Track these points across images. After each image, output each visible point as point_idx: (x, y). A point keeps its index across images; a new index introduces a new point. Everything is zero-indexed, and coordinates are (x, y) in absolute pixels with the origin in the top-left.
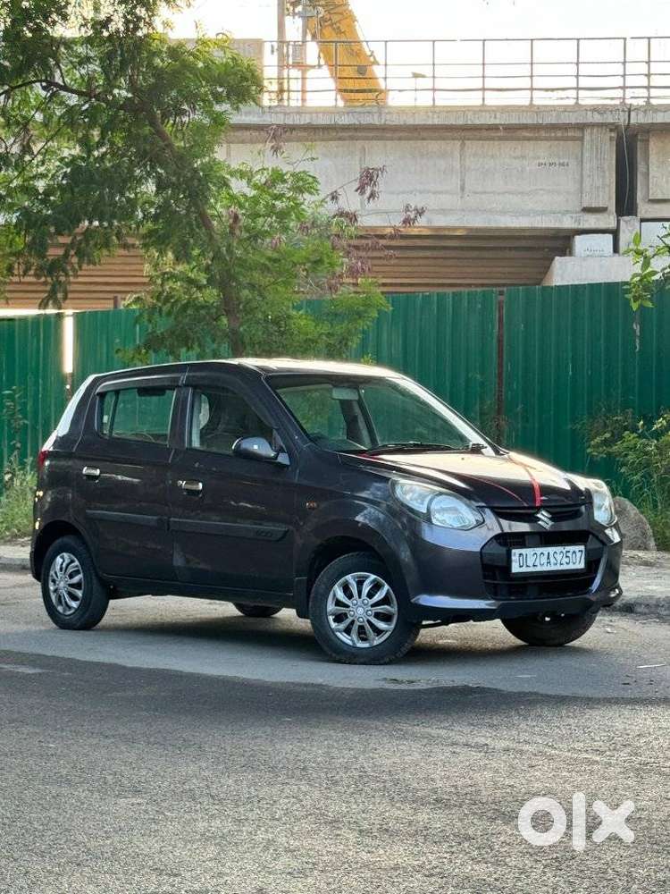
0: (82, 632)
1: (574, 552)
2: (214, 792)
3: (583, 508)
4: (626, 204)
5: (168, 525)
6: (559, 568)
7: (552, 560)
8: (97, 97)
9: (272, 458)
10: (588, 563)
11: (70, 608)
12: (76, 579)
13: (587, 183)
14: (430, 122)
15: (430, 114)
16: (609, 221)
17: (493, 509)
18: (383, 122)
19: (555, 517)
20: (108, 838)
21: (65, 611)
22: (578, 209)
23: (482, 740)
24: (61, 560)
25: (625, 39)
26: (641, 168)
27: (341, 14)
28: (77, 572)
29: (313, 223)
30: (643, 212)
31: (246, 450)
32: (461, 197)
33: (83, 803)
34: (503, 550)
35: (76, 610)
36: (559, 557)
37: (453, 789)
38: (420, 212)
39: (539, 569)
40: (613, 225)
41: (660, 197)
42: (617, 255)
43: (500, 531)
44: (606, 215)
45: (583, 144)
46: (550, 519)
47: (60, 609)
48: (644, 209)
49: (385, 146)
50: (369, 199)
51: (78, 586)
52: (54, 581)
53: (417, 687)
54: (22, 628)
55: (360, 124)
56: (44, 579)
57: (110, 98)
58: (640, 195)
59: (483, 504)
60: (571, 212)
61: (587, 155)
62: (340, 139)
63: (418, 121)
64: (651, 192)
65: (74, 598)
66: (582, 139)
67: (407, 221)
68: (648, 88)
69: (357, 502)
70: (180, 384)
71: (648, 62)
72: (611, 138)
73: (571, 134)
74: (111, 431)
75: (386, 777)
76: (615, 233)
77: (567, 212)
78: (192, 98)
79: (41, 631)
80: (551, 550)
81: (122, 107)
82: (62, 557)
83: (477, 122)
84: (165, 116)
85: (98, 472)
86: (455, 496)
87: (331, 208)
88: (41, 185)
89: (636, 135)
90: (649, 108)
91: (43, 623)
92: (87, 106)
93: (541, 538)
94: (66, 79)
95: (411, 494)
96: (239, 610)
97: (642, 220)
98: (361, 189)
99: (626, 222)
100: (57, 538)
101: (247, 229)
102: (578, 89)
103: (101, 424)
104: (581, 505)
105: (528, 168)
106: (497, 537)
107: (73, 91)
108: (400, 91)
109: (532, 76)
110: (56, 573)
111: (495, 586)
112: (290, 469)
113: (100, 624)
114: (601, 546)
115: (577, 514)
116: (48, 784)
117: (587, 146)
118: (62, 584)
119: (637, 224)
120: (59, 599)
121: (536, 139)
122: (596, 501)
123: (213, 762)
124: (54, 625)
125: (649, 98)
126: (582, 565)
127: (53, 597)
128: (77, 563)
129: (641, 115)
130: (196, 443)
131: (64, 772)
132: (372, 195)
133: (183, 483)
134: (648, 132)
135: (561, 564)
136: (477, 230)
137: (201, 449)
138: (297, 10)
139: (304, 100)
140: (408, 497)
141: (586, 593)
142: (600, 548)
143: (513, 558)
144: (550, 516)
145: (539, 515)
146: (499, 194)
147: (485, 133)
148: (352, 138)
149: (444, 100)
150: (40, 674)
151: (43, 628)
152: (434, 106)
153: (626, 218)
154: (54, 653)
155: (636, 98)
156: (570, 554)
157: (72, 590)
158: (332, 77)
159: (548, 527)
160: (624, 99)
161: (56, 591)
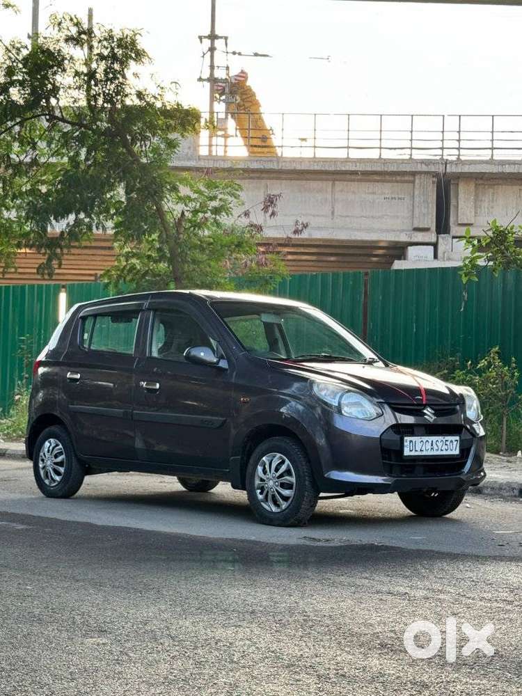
0: (63, 500)
1: (452, 441)
2: (174, 633)
3: (458, 407)
4: (442, 226)
5: (132, 416)
6: (439, 453)
7: (435, 447)
8: (85, 127)
9: (215, 363)
10: (461, 450)
11: (54, 481)
12: (59, 459)
13: (417, 211)
14: (312, 168)
15: (312, 163)
16: (431, 237)
17: (390, 405)
18: (280, 168)
19: (438, 413)
20: (73, 680)
21: (50, 483)
22: (411, 228)
23: (402, 589)
24: (49, 444)
25: (443, 116)
26: (453, 202)
27: (251, 102)
28: (61, 453)
29: (232, 231)
30: (454, 232)
31: (194, 357)
32: (332, 219)
33: (51, 643)
34: (397, 437)
35: (59, 483)
36: (440, 444)
37: (393, 635)
38: (305, 226)
39: (424, 453)
40: (434, 240)
41: (466, 222)
42: (436, 260)
43: (394, 422)
44: (429, 233)
45: (414, 186)
46: (434, 414)
47: (47, 482)
48: (455, 230)
49: (281, 184)
50: (271, 216)
51: (61, 464)
52: (43, 460)
53: (332, 545)
54: (17, 496)
55: (264, 169)
56: (36, 459)
57: (94, 127)
58: (452, 219)
59: (382, 401)
60: (407, 231)
61: (417, 193)
62: (251, 178)
63: (303, 167)
64: (459, 218)
65: (58, 473)
66: (413, 182)
67: (296, 232)
68: (459, 149)
69: (281, 396)
70: (144, 308)
71: (459, 132)
72: (433, 182)
73: (406, 178)
74: (90, 345)
75: (329, 622)
76: (435, 245)
77: (403, 231)
78: (153, 128)
79: (32, 498)
80: (434, 438)
81: (103, 134)
82: (50, 442)
83: (343, 169)
84: (134, 141)
85: (78, 376)
86: (361, 394)
87: (244, 221)
88: (44, 189)
89: (450, 181)
90: (459, 161)
91: (33, 493)
92: (78, 133)
93: (426, 429)
94: (64, 114)
95: (325, 392)
96: (184, 487)
97: (454, 237)
98: (265, 209)
99: (443, 238)
100: (46, 427)
101: (190, 221)
102: (412, 148)
103: (82, 340)
104: (456, 405)
105: (377, 201)
106: (392, 427)
107: (68, 122)
108: (292, 147)
109: (381, 139)
110: (44, 454)
111: (391, 466)
112: (229, 372)
113: (77, 494)
114: (471, 437)
115: (454, 412)
116: (20, 623)
117: (417, 186)
118: (49, 463)
119: (450, 239)
120: (47, 474)
121: (383, 181)
122: (468, 402)
123: (171, 605)
124: (42, 495)
125: (459, 155)
126: (457, 452)
127: (42, 473)
128: (61, 446)
129: (454, 166)
130: (155, 354)
131: (37, 612)
132: (273, 214)
133: (144, 384)
134: (459, 178)
135: (442, 450)
136: (343, 241)
137: (159, 357)
138: (222, 98)
139: (225, 152)
140: (323, 393)
141: (460, 474)
142: (470, 439)
143: (405, 444)
144: (433, 412)
145: (425, 411)
146: (357, 217)
147: (348, 177)
148: (258, 178)
149: (321, 154)
150: (26, 529)
151: (33, 497)
152: (315, 157)
153: (442, 235)
154: (39, 514)
155: (450, 155)
156: (448, 443)
157: (56, 466)
158: (246, 145)
159: (431, 420)
160: (442, 155)
161: (44, 468)
